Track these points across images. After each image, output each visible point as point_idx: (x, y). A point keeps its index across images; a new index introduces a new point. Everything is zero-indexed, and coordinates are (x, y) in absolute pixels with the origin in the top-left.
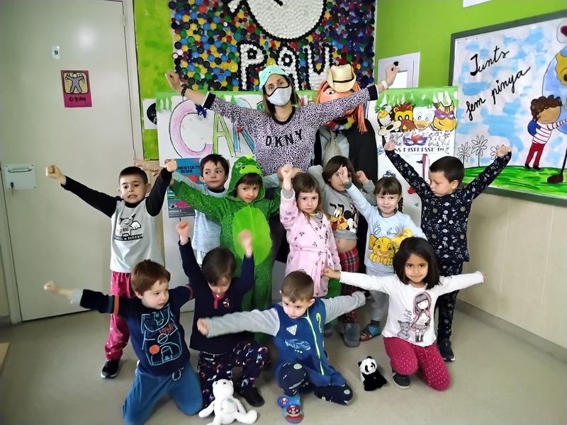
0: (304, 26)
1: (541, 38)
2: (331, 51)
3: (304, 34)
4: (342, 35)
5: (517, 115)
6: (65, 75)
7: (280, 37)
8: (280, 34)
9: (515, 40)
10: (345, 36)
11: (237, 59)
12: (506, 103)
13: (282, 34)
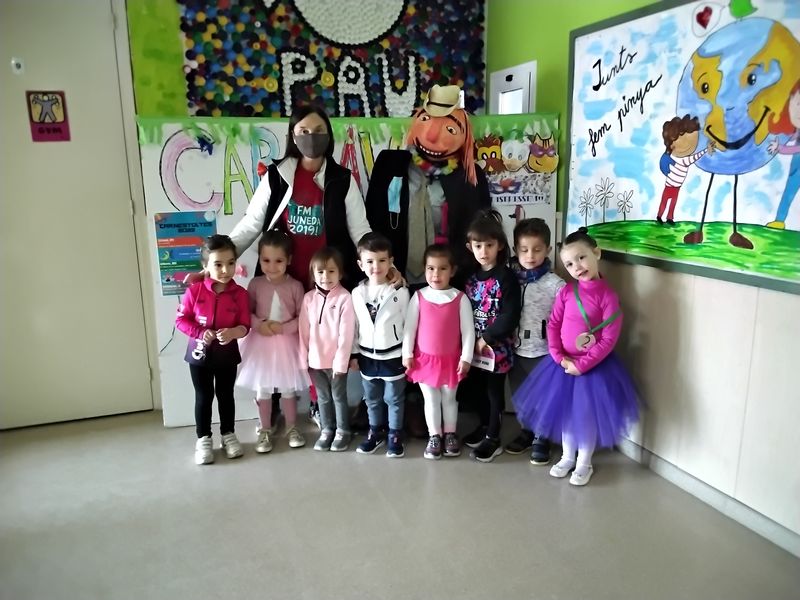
0: (375, 25)
1: (674, 31)
2: (417, 62)
3: (376, 37)
4: (433, 38)
5: (648, 146)
6: (32, 97)
7: (341, 42)
8: (340, 37)
9: (643, 36)
10: (438, 40)
11: (276, 74)
12: (635, 130)
13: (344, 38)
